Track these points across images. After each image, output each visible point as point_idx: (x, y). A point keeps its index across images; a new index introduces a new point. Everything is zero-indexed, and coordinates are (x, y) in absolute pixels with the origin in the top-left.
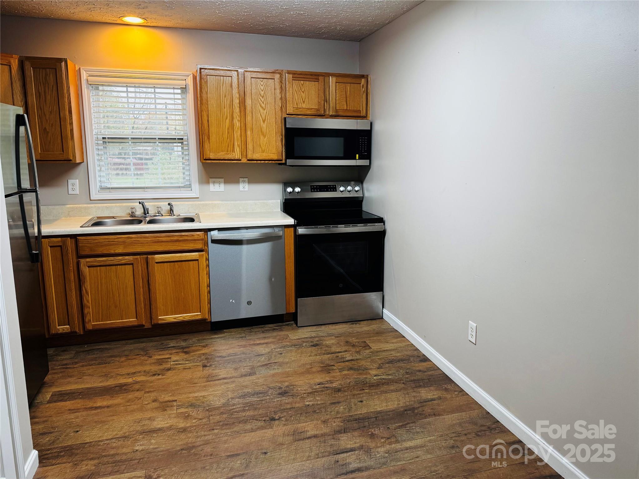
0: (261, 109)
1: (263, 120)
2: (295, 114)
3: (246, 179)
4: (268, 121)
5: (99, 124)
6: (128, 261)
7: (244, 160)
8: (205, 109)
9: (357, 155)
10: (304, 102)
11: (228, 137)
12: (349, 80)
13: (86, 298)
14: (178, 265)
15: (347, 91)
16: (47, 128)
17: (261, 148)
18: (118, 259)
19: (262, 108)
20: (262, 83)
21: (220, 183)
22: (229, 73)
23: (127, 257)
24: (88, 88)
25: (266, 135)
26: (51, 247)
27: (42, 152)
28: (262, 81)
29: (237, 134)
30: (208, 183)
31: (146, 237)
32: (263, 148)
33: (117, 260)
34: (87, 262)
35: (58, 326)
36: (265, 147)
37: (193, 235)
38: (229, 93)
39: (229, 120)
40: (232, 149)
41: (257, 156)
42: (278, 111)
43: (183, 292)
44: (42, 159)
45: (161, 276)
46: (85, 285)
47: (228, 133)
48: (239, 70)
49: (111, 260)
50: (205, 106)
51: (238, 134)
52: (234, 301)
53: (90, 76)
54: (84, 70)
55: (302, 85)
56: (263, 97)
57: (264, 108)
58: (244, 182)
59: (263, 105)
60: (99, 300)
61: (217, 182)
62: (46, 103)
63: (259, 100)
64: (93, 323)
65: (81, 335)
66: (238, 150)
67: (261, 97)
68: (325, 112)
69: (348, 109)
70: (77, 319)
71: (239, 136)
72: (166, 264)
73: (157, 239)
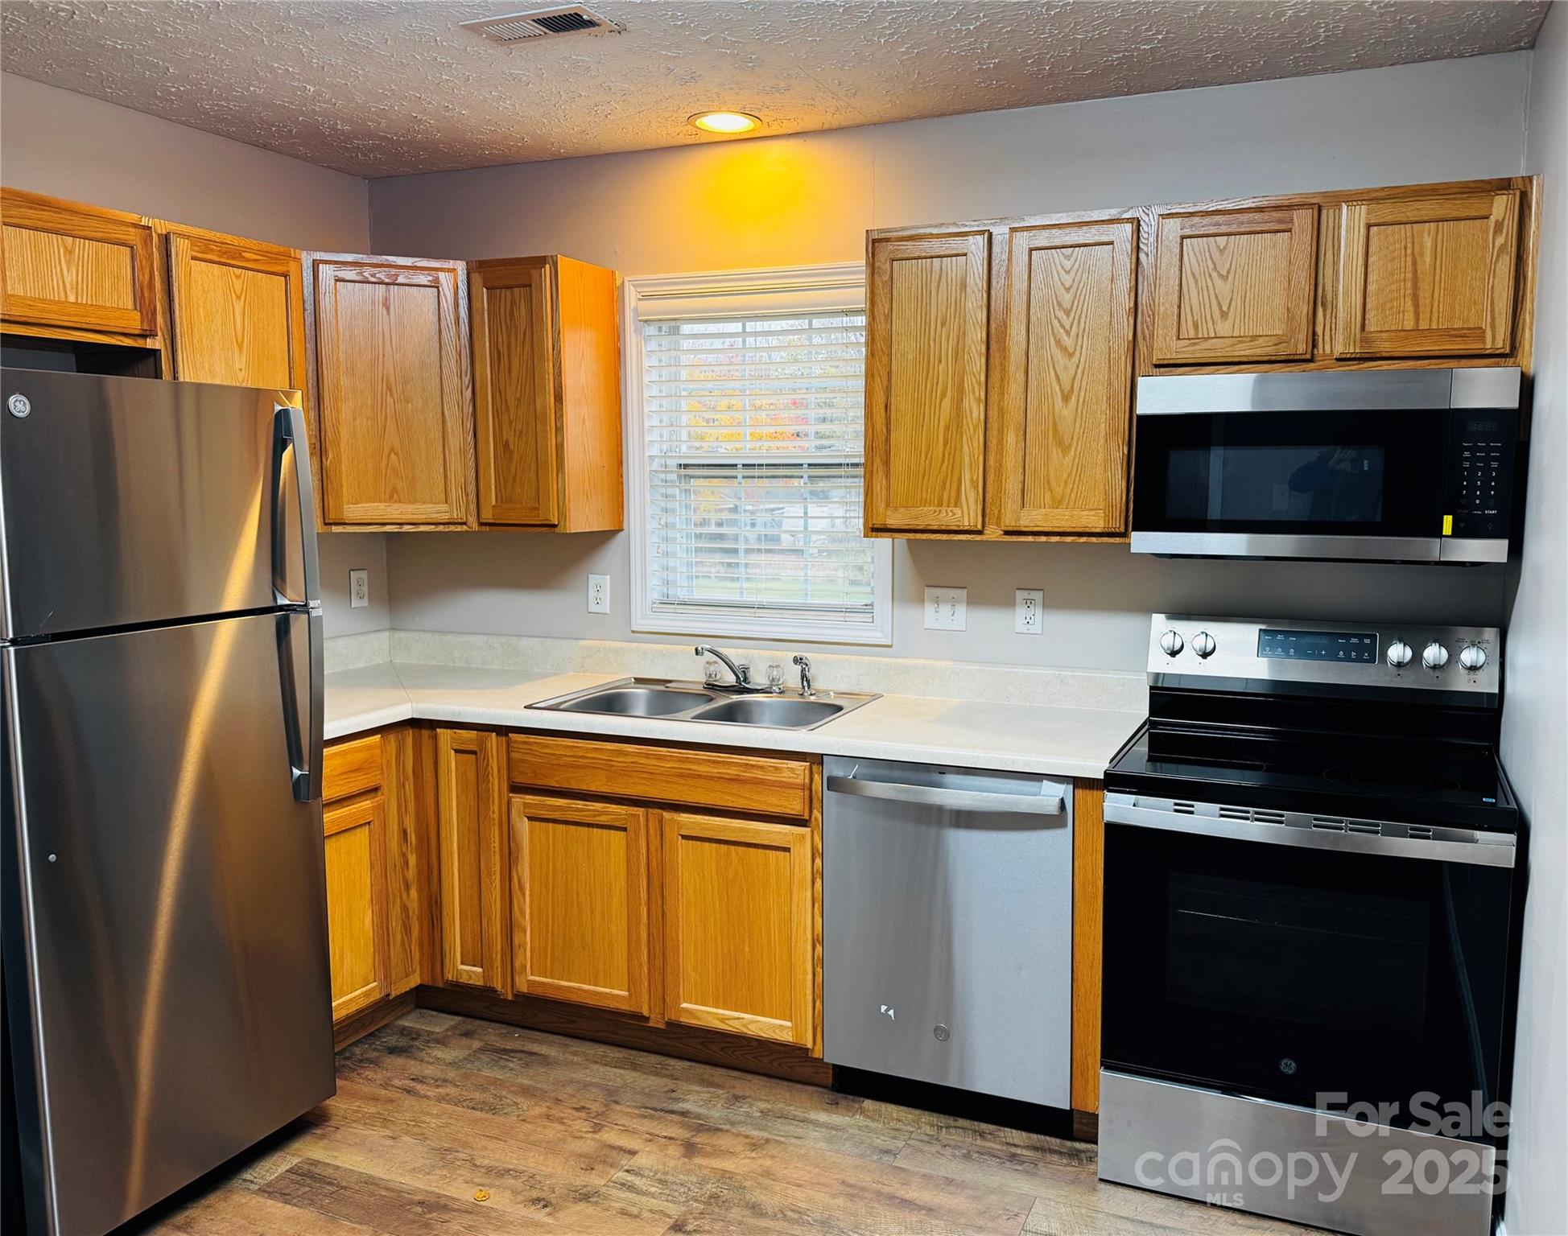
0: (1058, 355)
1: (1062, 392)
2: (1183, 361)
3: (1037, 596)
4: (1082, 394)
5: (676, 429)
6: (616, 820)
7: (993, 533)
8: (878, 370)
9: (1448, 521)
10: (1224, 315)
11: (944, 455)
12: (1430, 208)
13: (518, 903)
14: (737, 854)
15: (1422, 255)
16: (511, 442)
17: (1050, 489)
18: (593, 811)
19: (1064, 349)
20: (1068, 264)
21: (954, 602)
22: (955, 245)
23: (613, 808)
24: (638, 331)
25: (1070, 445)
26: (456, 751)
27: (499, 504)
28: (1068, 258)
29: (971, 446)
30: (921, 600)
31: (659, 758)
32: (1058, 490)
33: (589, 810)
34: (526, 805)
35: (462, 963)
36: (1065, 487)
37: (777, 768)
38: (955, 311)
39: (953, 398)
40: (953, 495)
41: (1033, 518)
42: (1119, 358)
43: (747, 944)
44: (498, 522)
45: (695, 881)
46: (519, 868)
47: (946, 442)
48: (995, 230)
49: (577, 810)
50: (881, 362)
51: (975, 444)
52: (891, 1012)
53: (645, 297)
54: (633, 285)
55: (1222, 251)
56: (1068, 313)
57: (1071, 351)
58: (1029, 602)
59: (1068, 342)
60: (548, 916)
61: (946, 601)
62: (510, 379)
63: (1055, 323)
64: (531, 978)
65: (506, 1000)
66: (972, 500)
67: (1061, 314)
68: (1314, 346)
69: (1423, 325)
70: (499, 956)
71: (976, 451)
72: (707, 844)
73: (686, 766)
